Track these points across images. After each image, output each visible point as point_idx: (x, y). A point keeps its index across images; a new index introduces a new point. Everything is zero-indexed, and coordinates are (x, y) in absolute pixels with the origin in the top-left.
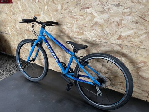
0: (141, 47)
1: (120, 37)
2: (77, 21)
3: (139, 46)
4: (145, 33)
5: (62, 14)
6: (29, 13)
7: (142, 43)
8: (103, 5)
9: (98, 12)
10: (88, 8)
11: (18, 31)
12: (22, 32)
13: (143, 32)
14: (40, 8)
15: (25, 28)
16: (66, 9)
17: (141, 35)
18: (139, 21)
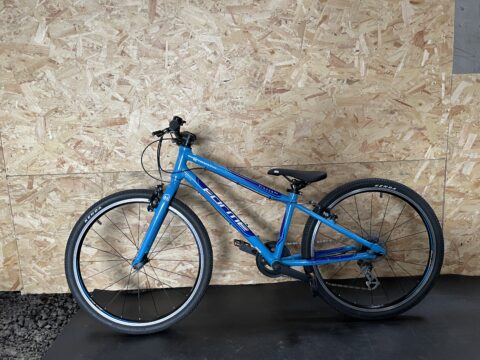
0: (408, 159)
1: (364, 147)
2: (255, 123)
3: (403, 157)
4: (410, 129)
5: (207, 110)
6: (74, 117)
7: (408, 150)
8: (318, 81)
9: (310, 97)
10: (284, 91)
11: (12, 187)
12: (35, 186)
13: (406, 128)
14: (126, 101)
15: (54, 171)
16: (219, 98)
17: (404, 135)
18: (394, 108)
